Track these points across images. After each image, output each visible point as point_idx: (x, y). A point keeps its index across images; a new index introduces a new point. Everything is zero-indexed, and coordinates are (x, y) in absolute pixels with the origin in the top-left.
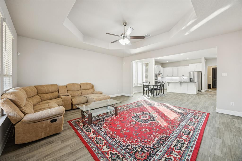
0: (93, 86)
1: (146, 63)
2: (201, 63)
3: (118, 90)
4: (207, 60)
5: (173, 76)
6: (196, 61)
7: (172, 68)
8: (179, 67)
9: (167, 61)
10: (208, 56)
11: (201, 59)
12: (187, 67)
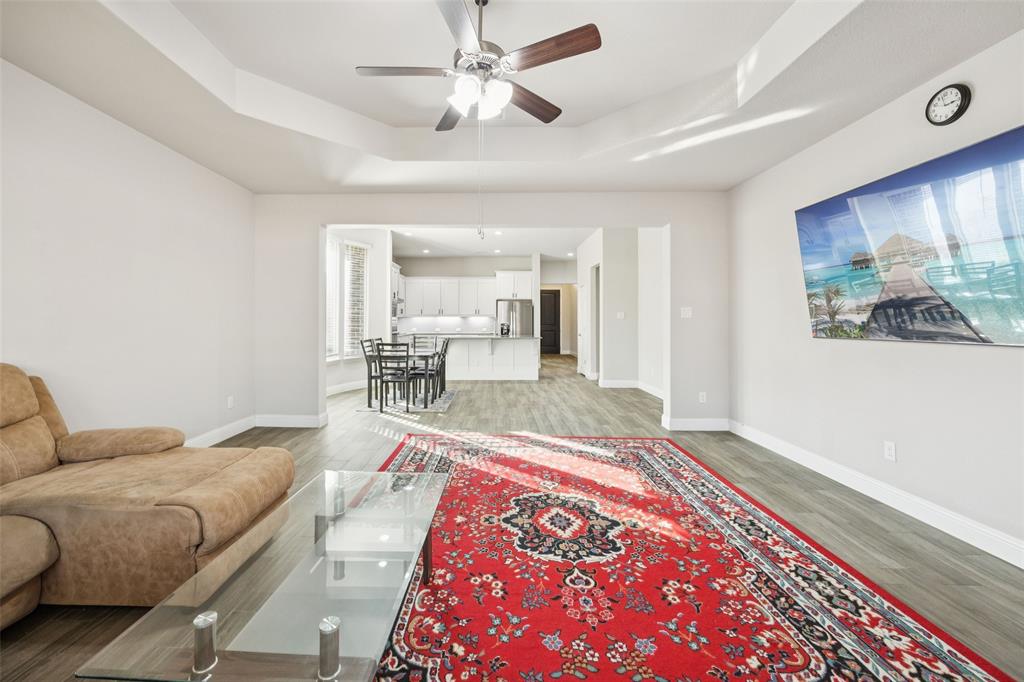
0: (37, 383)
1: (356, 244)
2: (530, 270)
3: (230, 399)
4: (546, 263)
5: (441, 313)
6: (515, 261)
7: (438, 281)
8: (464, 280)
9: (426, 251)
10: (551, 253)
11: (530, 256)
12: (490, 280)
